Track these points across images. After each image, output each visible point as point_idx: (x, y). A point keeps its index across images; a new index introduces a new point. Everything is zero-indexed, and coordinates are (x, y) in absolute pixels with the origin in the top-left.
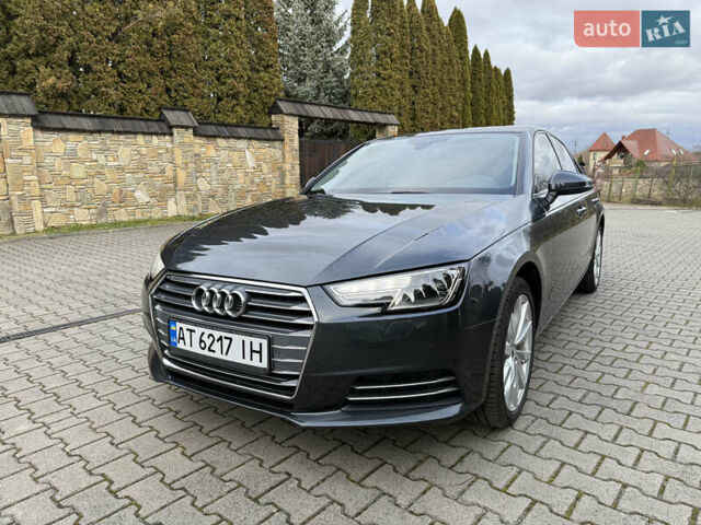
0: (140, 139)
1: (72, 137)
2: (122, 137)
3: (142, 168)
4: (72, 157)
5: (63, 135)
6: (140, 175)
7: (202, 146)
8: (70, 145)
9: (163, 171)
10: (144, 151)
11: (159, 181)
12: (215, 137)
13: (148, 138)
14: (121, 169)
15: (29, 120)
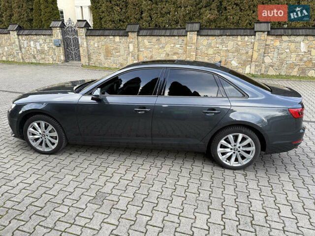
0: (239, 38)
1: (211, 38)
2: (231, 37)
3: (237, 51)
4: (209, 46)
5: (207, 37)
6: (236, 54)
7: (272, 40)
8: (210, 41)
9: (247, 53)
10: (240, 43)
11: (244, 57)
12: (281, 35)
13: (243, 37)
14: (228, 51)
15: (196, 33)
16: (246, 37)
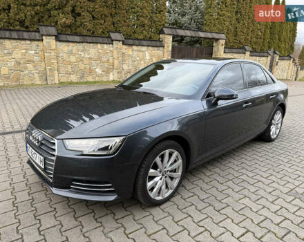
0: (99, 46)
1: (71, 44)
2: (91, 45)
3: (100, 58)
4: (71, 53)
5: (67, 44)
6: (98, 62)
7: (126, 49)
8: (70, 48)
9: (108, 60)
10: (101, 51)
11: (106, 65)
12: (132, 45)
13: (102, 45)
14: (90, 58)
15: (54, 37)
16: (105, 46)
